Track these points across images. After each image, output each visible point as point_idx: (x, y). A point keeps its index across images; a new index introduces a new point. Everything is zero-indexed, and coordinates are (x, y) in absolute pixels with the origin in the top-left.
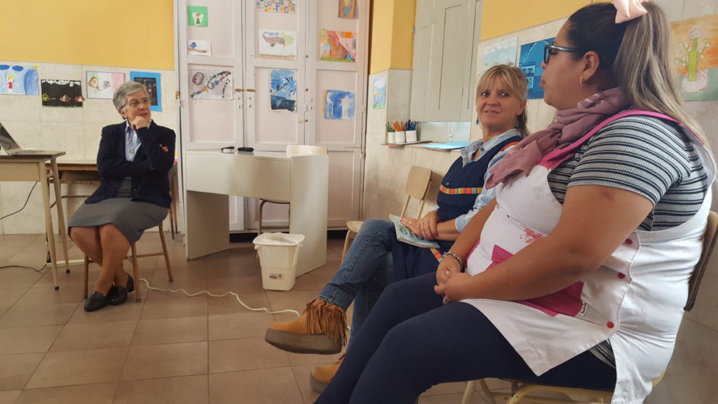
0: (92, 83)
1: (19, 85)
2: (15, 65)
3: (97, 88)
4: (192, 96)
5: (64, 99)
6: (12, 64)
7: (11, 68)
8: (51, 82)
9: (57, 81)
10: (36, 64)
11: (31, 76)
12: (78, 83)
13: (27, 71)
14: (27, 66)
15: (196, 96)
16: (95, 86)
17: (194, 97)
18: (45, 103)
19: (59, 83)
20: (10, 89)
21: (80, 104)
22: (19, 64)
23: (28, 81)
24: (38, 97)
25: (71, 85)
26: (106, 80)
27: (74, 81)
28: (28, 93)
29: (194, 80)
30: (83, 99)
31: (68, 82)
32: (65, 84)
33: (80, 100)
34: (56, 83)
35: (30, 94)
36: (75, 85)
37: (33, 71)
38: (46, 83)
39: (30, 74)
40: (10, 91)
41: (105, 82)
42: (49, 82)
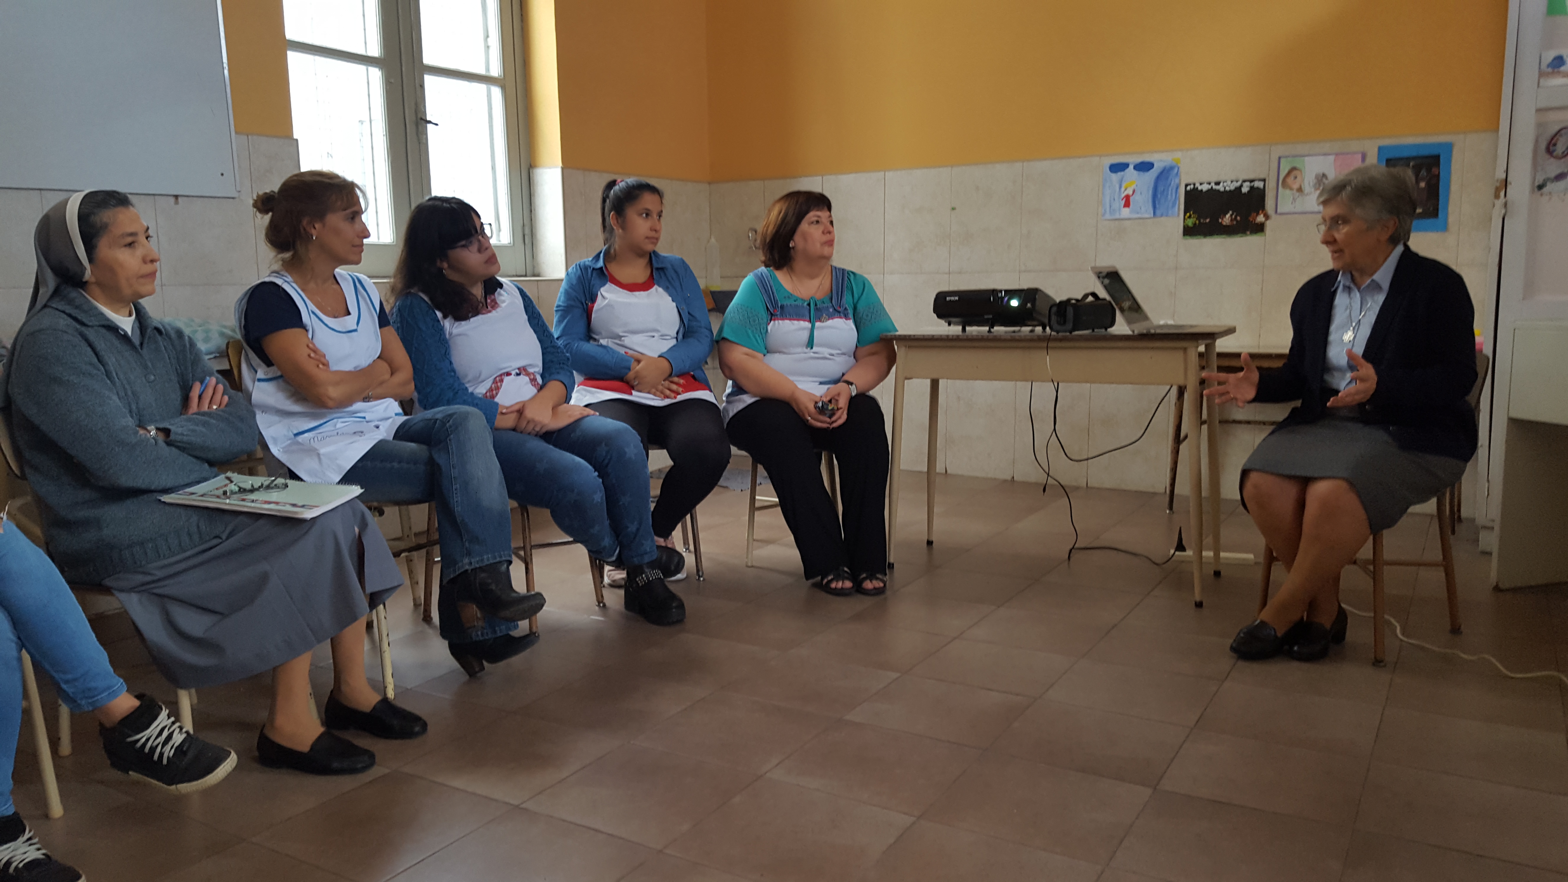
0: (1290, 180)
1: (1142, 200)
2: (1138, 159)
3: (1300, 190)
4: (1540, 187)
5: (1227, 219)
6: (1134, 160)
7: (1131, 167)
8: (1205, 188)
9: (1218, 183)
10: (1178, 155)
11: (1167, 178)
12: (1260, 185)
13: (1159, 171)
14: (1160, 160)
15: (1549, 187)
16: (1296, 186)
17: (1545, 190)
18: (1188, 232)
19: (1220, 188)
20: (1127, 209)
21: (1259, 229)
22: (1147, 158)
23: (1161, 188)
24: (1176, 220)
25: (1245, 189)
26: (1321, 172)
27: (1252, 181)
28: (1158, 212)
29: (1550, 148)
30: (1267, 217)
31: (1239, 184)
32: (1232, 188)
33: (1260, 218)
34: (1215, 187)
35: (1162, 216)
36: (1252, 188)
37: (1171, 168)
38: (1195, 189)
39: (1166, 173)
40: (1126, 212)
41: (1317, 177)
42: (1200, 188)
